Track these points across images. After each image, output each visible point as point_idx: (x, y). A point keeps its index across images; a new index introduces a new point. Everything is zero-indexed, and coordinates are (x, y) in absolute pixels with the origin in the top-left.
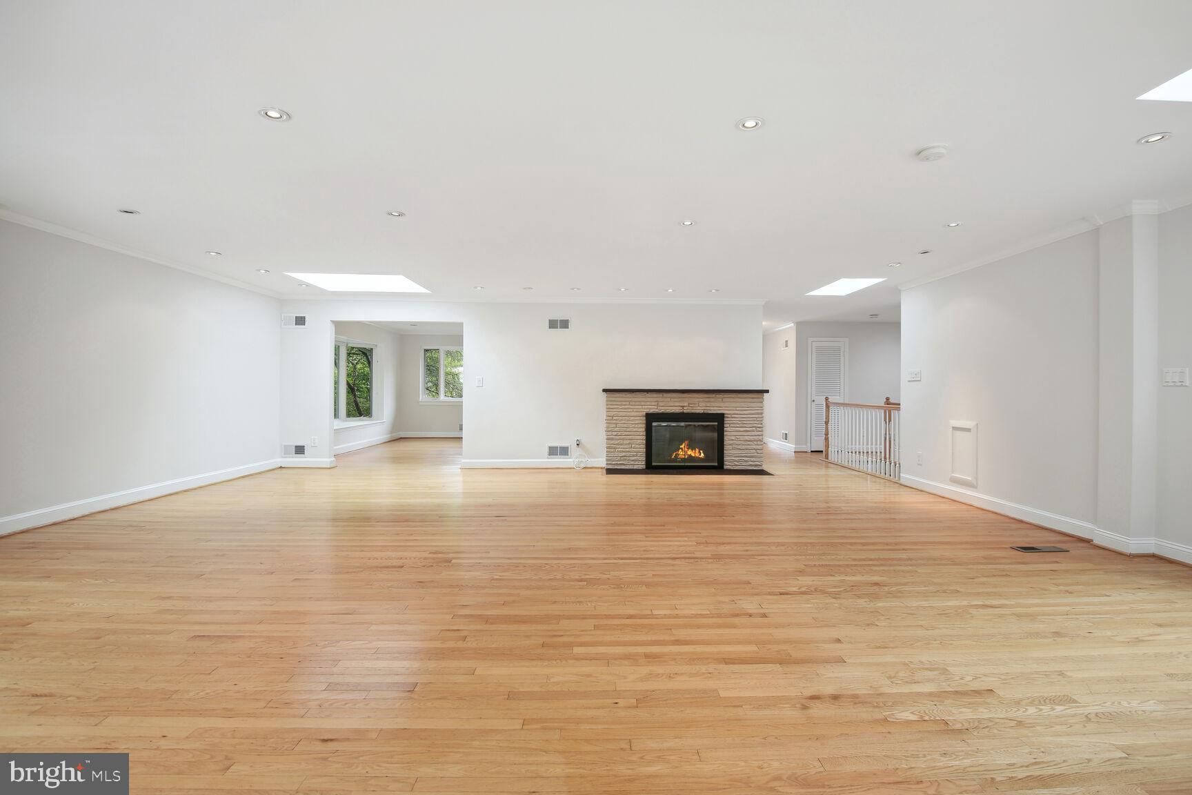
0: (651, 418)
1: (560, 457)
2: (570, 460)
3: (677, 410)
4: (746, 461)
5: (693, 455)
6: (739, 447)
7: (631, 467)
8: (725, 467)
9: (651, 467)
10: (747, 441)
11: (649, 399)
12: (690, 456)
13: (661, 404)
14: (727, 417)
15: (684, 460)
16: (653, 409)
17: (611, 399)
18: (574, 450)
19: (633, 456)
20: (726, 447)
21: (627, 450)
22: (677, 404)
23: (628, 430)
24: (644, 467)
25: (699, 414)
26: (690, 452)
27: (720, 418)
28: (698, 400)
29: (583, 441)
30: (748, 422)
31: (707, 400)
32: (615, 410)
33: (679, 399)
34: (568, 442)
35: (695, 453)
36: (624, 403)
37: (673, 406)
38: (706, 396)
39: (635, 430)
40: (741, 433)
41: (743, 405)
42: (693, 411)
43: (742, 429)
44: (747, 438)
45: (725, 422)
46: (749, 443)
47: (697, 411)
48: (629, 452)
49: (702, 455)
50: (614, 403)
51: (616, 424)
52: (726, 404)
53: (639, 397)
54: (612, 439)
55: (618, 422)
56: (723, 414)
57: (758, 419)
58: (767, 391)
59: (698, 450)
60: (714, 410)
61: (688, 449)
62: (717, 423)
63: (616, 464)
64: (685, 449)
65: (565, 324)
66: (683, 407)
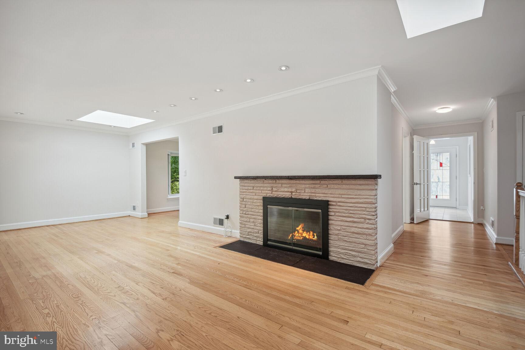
0: (268, 201)
1: (218, 226)
2: (223, 229)
3: (287, 195)
4: (353, 256)
5: (307, 237)
6: (346, 239)
7: (254, 242)
9: (267, 246)
10: (353, 233)
11: (266, 185)
12: (305, 238)
13: (275, 189)
14: (333, 205)
16: (269, 194)
17: (243, 184)
18: (226, 221)
19: (256, 233)
20: (332, 237)
21: (252, 227)
22: (286, 190)
23: (253, 210)
24: (262, 243)
25: (305, 199)
26: (305, 234)
27: (325, 205)
28: (303, 186)
29: (230, 217)
30: (355, 212)
31: (313, 186)
32: (244, 193)
33: (288, 186)
34: (223, 217)
35: (309, 235)
36: (250, 188)
38: (311, 182)
39: (257, 211)
40: (347, 224)
41: (350, 192)
42: (300, 197)
44: (353, 230)
45: (330, 210)
46: (357, 236)
47: (304, 197)
48: (253, 229)
49: (316, 237)
50: (244, 188)
51: (246, 205)
52: (331, 191)
54: (243, 217)
55: (245, 203)
56: (328, 201)
57: (368, 210)
58: (379, 177)
59: (311, 233)
60: (320, 197)
61: (303, 231)
62: (320, 211)
63: (245, 238)
64: (301, 231)
65: (220, 129)
66: (292, 192)
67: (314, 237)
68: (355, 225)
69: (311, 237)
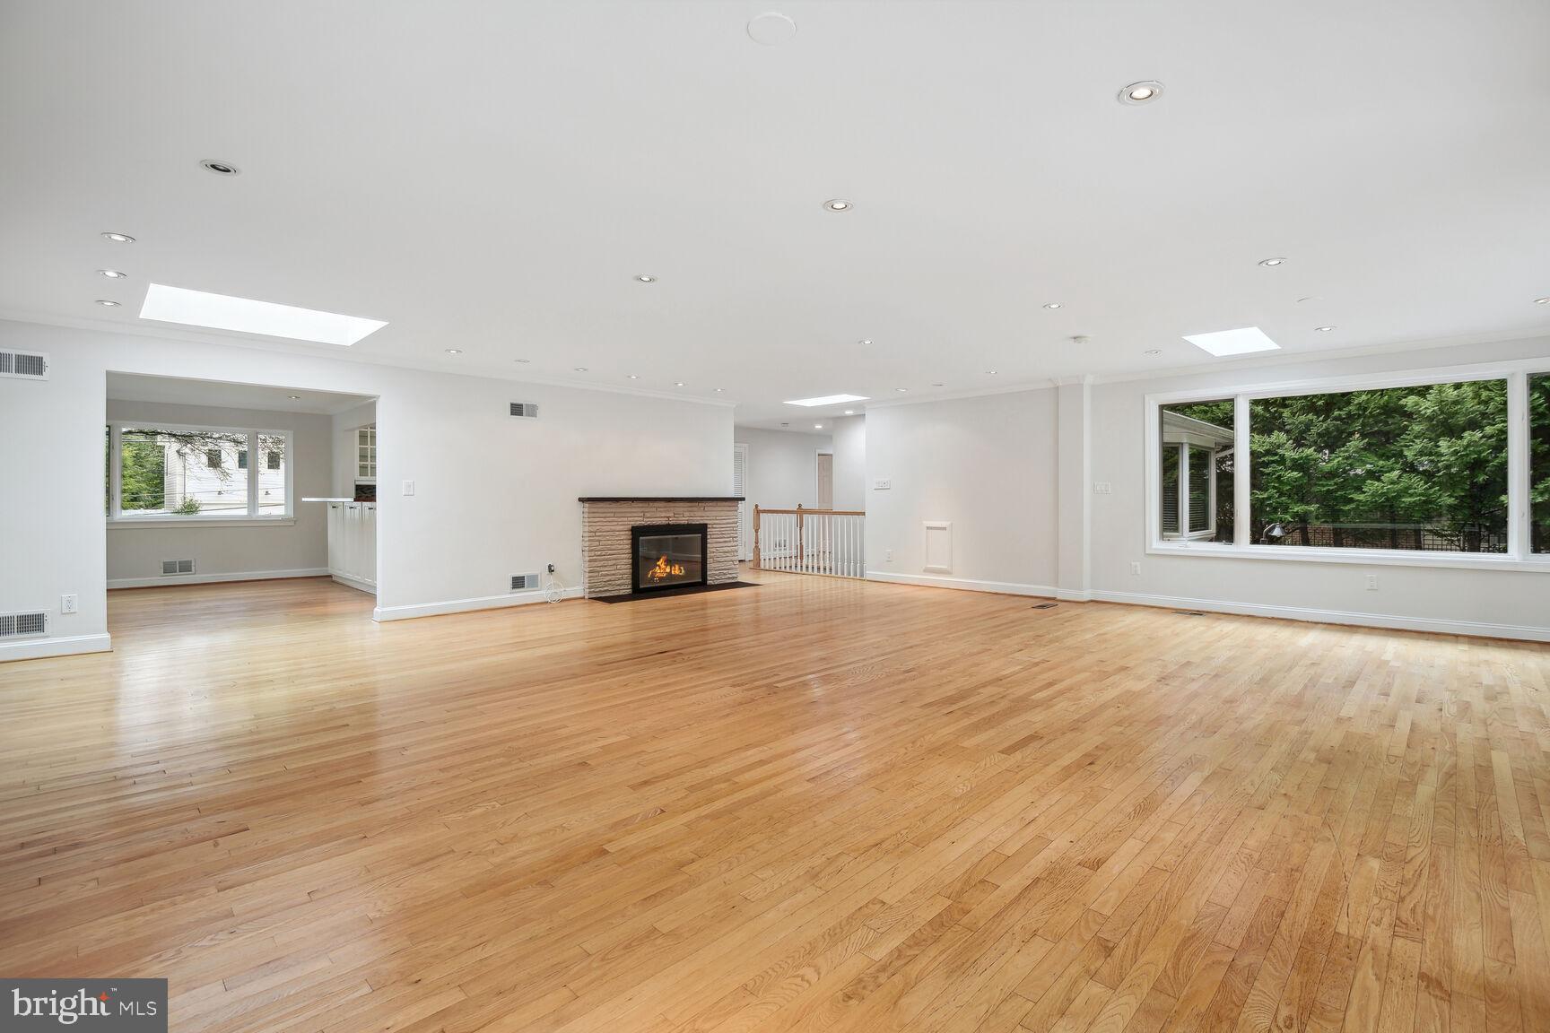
0: (637, 532)
3: (663, 521)
4: (725, 574)
5: (670, 572)
6: (719, 559)
7: (616, 593)
8: (708, 582)
9: (640, 591)
10: (725, 552)
11: (634, 510)
12: (667, 573)
13: (648, 515)
14: (709, 528)
15: (661, 579)
16: (639, 521)
17: (593, 510)
20: (709, 561)
21: (613, 572)
22: (662, 514)
23: (613, 547)
24: (629, 591)
25: (684, 525)
26: (667, 569)
27: (702, 529)
28: (682, 509)
29: (557, 566)
30: (726, 532)
31: (690, 509)
32: (598, 524)
33: (665, 509)
35: (674, 570)
36: (608, 515)
37: (658, 517)
39: (620, 547)
40: (720, 545)
41: (721, 514)
42: (679, 522)
43: (722, 540)
44: (726, 549)
45: (708, 533)
46: (727, 555)
47: (682, 522)
48: (614, 575)
49: (683, 571)
50: (597, 515)
51: (599, 541)
52: (708, 514)
53: (624, 507)
54: (595, 561)
55: (600, 538)
56: (706, 524)
57: (733, 529)
58: (743, 499)
59: (677, 567)
60: (698, 520)
61: (666, 565)
62: (699, 535)
63: (600, 591)
64: (663, 566)
66: (668, 517)
67: (681, 570)
68: (726, 544)
69: (677, 572)
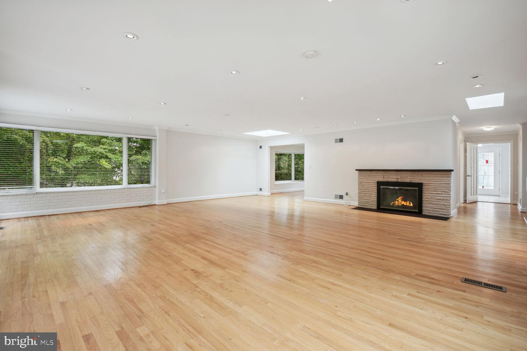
0: (379, 184)
1: (339, 199)
2: (344, 201)
3: (395, 180)
4: (437, 211)
5: (405, 204)
6: (433, 203)
7: (370, 207)
8: (423, 213)
9: (380, 209)
10: (438, 199)
11: (379, 174)
12: (403, 205)
13: (385, 177)
14: (425, 185)
15: (398, 206)
16: (381, 179)
17: (360, 174)
18: (345, 196)
19: (371, 202)
20: (424, 202)
21: (368, 199)
22: (394, 177)
23: (369, 189)
24: (376, 208)
25: (407, 183)
26: (403, 203)
27: (420, 186)
28: (406, 175)
29: (349, 193)
30: (439, 189)
31: (412, 175)
32: (362, 179)
33: (395, 175)
34: (343, 194)
36: (366, 176)
37: (392, 178)
38: (411, 173)
39: (372, 189)
40: (434, 195)
41: (435, 178)
42: (404, 181)
43: (434, 193)
44: (438, 198)
45: (423, 188)
46: (439, 201)
47: (406, 181)
50: (362, 176)
51: (363, 186)
52: (424, 178)
53: (374, 173)
54: (361, 193)
55: (363, 185)
56: (422, 183)
57: (446, 187)
58: (452, 171)
59: (408, 202)
60: (417, 181)
61: (402, 201)
62: (418, 188)
63: (363, 205)
64: (400, 201)
65: (341, 140)
66: (398, 179)
67: (410, 204)
68: (439, 195)
69: (408, 205)
